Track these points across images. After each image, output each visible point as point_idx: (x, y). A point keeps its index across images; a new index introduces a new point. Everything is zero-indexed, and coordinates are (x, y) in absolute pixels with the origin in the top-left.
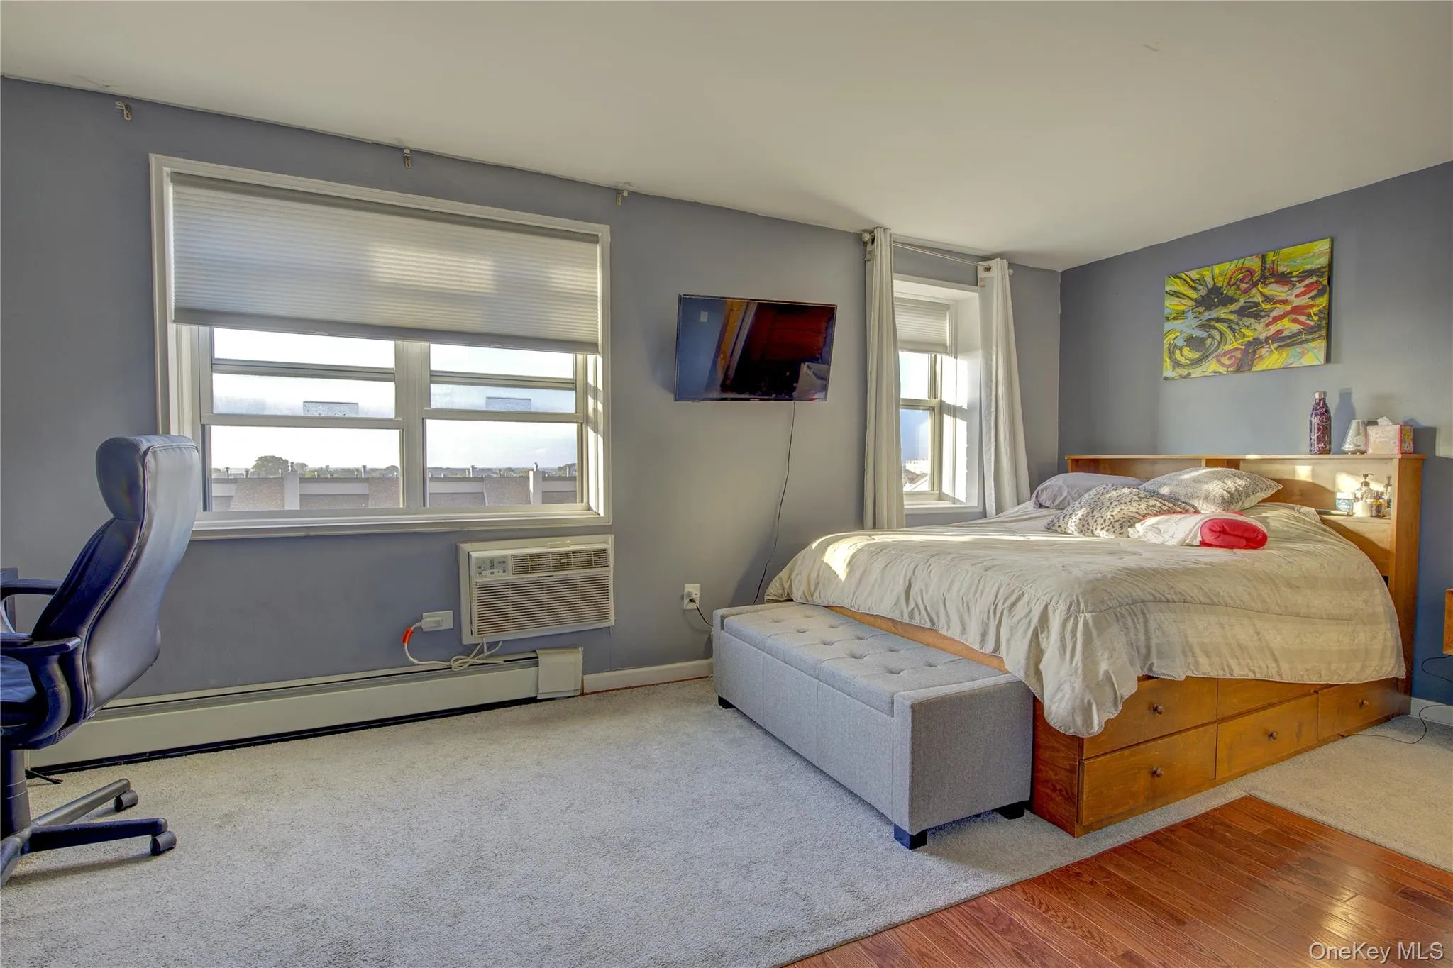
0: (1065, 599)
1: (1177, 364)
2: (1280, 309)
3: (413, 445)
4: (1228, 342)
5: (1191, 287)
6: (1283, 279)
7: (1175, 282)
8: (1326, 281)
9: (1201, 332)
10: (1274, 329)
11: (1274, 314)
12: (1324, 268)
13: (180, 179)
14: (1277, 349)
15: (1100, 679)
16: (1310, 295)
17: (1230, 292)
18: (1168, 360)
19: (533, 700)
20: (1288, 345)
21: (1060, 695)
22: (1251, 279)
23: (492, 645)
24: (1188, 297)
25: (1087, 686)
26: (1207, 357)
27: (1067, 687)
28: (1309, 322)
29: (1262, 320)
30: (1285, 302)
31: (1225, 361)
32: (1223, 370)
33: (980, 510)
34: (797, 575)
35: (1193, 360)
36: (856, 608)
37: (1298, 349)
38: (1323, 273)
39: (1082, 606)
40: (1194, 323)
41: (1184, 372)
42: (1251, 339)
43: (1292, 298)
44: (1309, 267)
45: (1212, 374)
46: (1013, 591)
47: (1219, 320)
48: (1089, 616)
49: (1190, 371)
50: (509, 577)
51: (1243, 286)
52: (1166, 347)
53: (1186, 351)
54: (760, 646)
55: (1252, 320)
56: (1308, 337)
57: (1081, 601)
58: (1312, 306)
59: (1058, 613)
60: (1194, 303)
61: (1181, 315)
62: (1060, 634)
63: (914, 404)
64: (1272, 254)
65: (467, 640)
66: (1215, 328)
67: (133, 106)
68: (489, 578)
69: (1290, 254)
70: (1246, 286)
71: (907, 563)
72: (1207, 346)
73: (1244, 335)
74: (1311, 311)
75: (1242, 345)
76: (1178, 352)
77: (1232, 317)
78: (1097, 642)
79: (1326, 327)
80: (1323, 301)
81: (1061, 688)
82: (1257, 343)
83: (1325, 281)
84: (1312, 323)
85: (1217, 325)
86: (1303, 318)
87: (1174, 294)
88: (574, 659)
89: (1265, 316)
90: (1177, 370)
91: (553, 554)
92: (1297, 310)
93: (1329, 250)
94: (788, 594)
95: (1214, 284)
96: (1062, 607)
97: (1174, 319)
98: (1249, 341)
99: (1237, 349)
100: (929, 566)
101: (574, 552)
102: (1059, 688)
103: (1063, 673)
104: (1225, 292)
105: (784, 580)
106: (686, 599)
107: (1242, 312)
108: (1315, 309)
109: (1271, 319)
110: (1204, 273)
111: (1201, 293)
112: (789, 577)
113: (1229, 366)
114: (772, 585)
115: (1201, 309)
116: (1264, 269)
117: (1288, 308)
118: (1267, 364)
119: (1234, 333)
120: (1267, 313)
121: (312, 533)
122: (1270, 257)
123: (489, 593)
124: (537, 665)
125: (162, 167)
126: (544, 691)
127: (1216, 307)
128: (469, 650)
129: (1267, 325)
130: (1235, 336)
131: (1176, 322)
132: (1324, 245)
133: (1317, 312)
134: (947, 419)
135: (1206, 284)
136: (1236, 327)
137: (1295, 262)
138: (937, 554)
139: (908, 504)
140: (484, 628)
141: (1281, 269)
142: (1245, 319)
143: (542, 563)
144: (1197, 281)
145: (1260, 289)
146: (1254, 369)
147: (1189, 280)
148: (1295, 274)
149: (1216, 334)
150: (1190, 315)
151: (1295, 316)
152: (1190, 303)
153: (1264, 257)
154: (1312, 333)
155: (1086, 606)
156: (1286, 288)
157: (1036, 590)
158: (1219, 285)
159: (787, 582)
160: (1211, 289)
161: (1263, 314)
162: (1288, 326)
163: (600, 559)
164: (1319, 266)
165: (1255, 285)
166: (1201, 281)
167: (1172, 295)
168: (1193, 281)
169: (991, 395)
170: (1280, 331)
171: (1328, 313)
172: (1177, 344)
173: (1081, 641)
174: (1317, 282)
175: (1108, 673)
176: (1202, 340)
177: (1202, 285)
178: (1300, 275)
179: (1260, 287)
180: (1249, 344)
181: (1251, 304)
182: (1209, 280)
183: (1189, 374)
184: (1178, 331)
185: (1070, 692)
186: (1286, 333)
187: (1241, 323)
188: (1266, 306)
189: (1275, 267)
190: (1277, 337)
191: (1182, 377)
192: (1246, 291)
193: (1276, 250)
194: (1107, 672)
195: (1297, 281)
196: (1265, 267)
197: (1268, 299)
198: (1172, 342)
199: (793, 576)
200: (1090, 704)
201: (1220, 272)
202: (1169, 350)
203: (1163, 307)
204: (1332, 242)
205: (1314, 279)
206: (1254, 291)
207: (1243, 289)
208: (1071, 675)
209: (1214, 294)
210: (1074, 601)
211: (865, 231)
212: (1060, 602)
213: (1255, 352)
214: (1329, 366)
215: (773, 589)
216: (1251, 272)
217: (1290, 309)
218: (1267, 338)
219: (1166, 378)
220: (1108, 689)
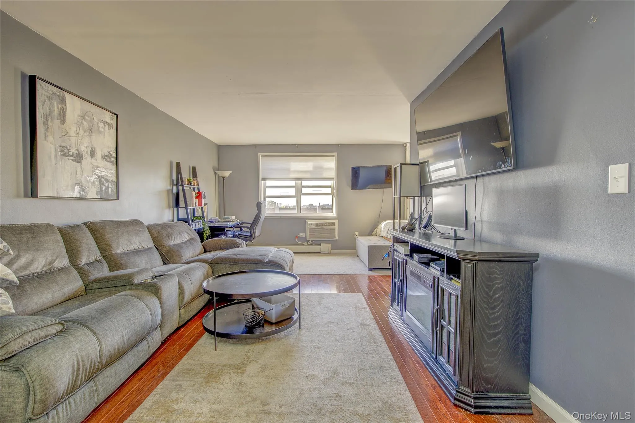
3: (299, 202)
13: (262, 156)
19: (320, 253)
23: (312, 241)
34: (377, 231)
50: (315, 227)
65: (308, 239)
67: (255, 146)
68: (311, 227)
88: (329, 245)
91: (324, 223)
101: (328, 223)
106: (355, 235)
121: (281, 217)
123: (311, 230)
124: (321, 246)
125: (260, 155)
126: (322, 251)
128: (308, 241)
140: (310, 238)
143: (321, 225)
163: (334, 224)
211: (405, 143)
215: (373, 233)
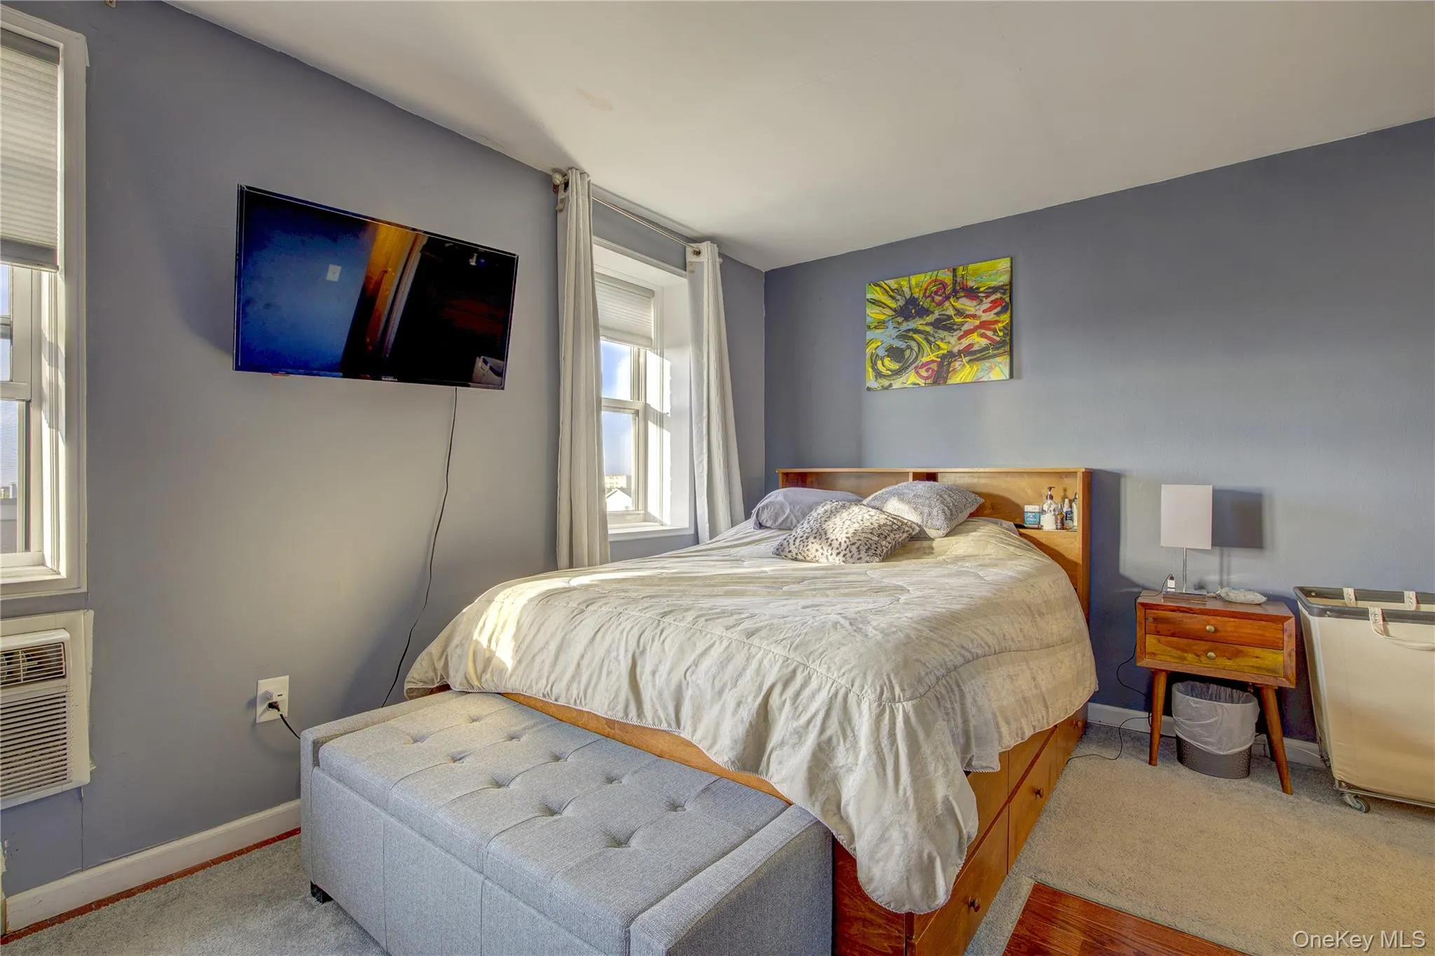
0: (873, 681)
1: (879, 375)
2: (970, 324)
4: (925, 354)
5: (891, 296)
6: (972, 293)
7: (876, 291)
8: (1008, 298)
9: (901, 343)
10: (965, 342)
11: (965, 327)
12: (1007, 285)
14: (968, 363)
15: (940, 812)
16: (995, 311)
17: (926, 303)
18: (870, 370)
20: (978, 359)
21: (884, 849)
22: (944, 292)
24: (888, 306)
25: (925, 829)
26: (907, 368)
27: (895, 834)
28: (995, 337)
29: (955, 334)
30: (974, 316)
31: (923, 372)
32: (921, 382)
33: (692, 532)
34: (457, 647)
35: (894, 371)
36: (553, 699)
37: (987, 364)
38: (1005, 290)
39: (897, 690)
40: (894, 333)
41: (886, 383)
42: (945, 352)
43: (979, 313)
44: (994, 284)
45: (911, 386)
46: (794, 672)
47: (916, 331)
48: (909, 705)
49: (892, 382)
51: (938, 298)
52: (868, 356)
53: (887, 361)
54: (380, 802)
55: (946, 333)
56: (994, 352)
57: (894, 682)
58: (997, 322)
59: (865, 706)
60: (894, 313)
61: (881, 324)
62: (874, 742)
63: (618, 406)
64: (961, 268)
66: (914, 339)
69: (979, 269)
70: (940, 298)
71: (628, 628)
72: (906, 357)
73: (939, 348)
74: (996, 326)
75: (938, 357)
76: (879, 363)
77: (928, 329)
78: (926, 749)
79: (1007, 344)
80: (1005, 317)
81: (886, 836)
82: (951, 356)
83: (1005, 298)
84: (998, 339)
85: (915, 336)
86: (990, 333)
87: (875, 302)
89: (957, 330)
90: (880, 380)
92: (984, 325)
93: (1009, 269)
94: (442, 678)
95: (912, 294)
96: (870, 696)
97: (875, 327)
98: (943, 354)
99: (933, 361)
100: (661, 633)
102: (883, 838)
103: (887, 809)
104: (921, 303)
105: (435, 657)
106: (263, 702)
107: (937, 324)
108: (1000, 325)
109: (962, 333)
110: (902, 283)
111: (899, 303)
112: (444, 651)
113: (927, 378)
114: (417, 665)
115: (900, 319)
116: (955, 282)
117: (977, 322)
118: (960, 377)
119: (931, 345)
120: (959, 327)
122: (960, 271)
127: (914, 318)
129: (960, 338)
130: (931, 348)
131: (877, 331)
132: (1004, 264)
133: (1002, 328)
134: (653, 428)
135: (904, 294)
136: (932, 339)
137: (982, 278)
138: (671, 612)
139: (614, 529)
141: (970, 284)
142: (939, 331)
144: (896, 291)
145: (953, 303)
146: (949, 382)
147: (888, 289)
148: (982, 289)
149: (913, 344)
150: (890, 325)
151: (983, 331)
152: (890, 313)
153: (954, 271)
154: (998, 349)
155: (903, 690)
156: (975, 303)
157: (829, 668)
158: (916, 295)
159: (440, 658)
160: (909, 299)
161: (955, 327)
162: (978, 341)
163: (42, 665)
164: (1002, 283)
165: (948, 298)
166: (899, 291)
167: (873, 303)
168: (892, 290)
169: (703, 398)
170: (971, 345)
171: (1010, 330)
172: (880, 355)
173: (905, 749)
174: (1001, 298)
175: (948, 799)
176: (902, 351)
177: (900, 295)
178: (986, 291)
179: (952, 300)
180: (943, 357)
181: (945, 317)
182: (906, 289)
183: (891, 385)
184: (879, 340)
185: (901, 841)
186: (976, 348)
187: (936, 335)
188: (958, 320)
189: (965, 281)
190: (967, 351)
191: (884, 388)
192: (940, 304)
193: (965, 265)
194: (946, 800)
195: (984, 297)
196: (956, 281)
197: (959, 313)
198: (874, 352)
199: (449, 650)
200: (931, 860)
201: (917, 283)
202: (871, 359)
203: (865, 315)
204: (1012, 259)
205: (998, 295)
206: (947, 304)
207: (937, 301)
208: (900, 813)
209: (912, 305)
210: (885, 684)
211: (556, 171)
212: (866, 687)
213: (949, 364)
214: (1013, 381)
216: (943, 285)
217: (978, 324)
218: (960, 352)
219: (869, 389)
220: (950, 827)
